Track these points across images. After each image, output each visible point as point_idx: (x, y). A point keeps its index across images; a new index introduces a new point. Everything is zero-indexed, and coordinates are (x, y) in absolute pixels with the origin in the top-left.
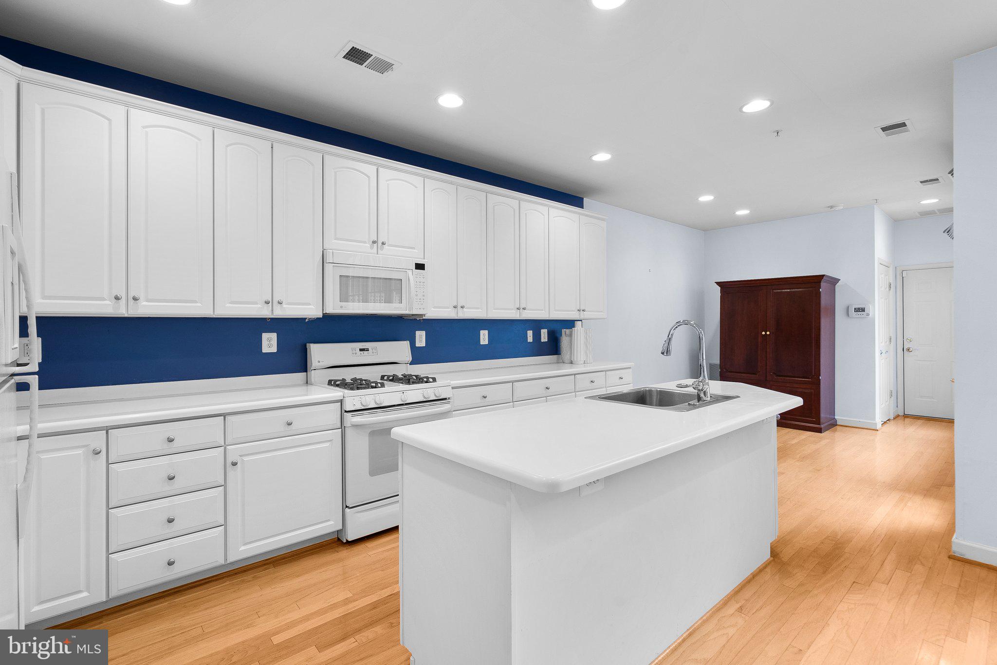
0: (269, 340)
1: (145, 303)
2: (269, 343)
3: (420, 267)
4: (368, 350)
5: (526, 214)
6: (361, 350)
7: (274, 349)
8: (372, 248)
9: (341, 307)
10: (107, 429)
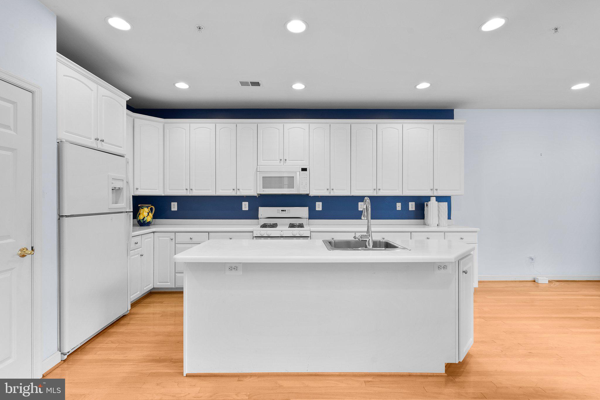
0: (245, 205)
1: (195, 191)
2: (245, 206)
3: (304, 170)
4: (285, 211)
5: (382, 131)
6: (282, 211)
7: (247, 209)
8: (280, 162)
9: (263, 191)
10: (175, 232)
